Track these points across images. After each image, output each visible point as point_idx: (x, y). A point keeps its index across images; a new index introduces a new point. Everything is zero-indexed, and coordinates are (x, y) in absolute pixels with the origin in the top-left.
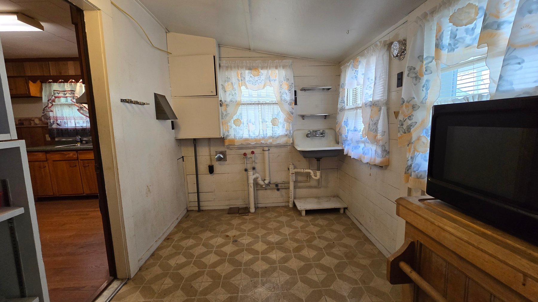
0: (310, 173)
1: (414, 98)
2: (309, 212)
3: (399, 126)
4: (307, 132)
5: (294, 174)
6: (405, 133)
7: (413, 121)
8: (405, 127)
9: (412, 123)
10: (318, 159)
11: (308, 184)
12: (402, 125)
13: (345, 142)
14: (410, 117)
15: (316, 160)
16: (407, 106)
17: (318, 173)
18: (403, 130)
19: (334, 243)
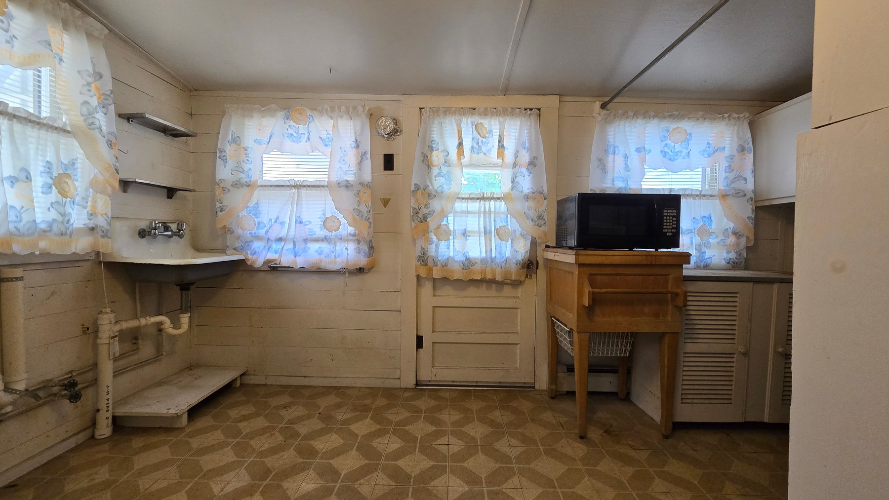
0: (160, 323)
1: (429, 186)
2: (194, 412)
3: (412, 214)
4: (143, 225)
5: (116, 336)
6: (422, 222)
7: (431, 209)
8: (420, 215)
9: (430, 211)
10: (185, 287)
11: (135, 358)
12: (417, 213)
13: (248, 245)
14: (426, 206)
15: (179, 288)
16: (423, 194)
17: (185, 319)
18: (419, 219)
19: (320, 413)
